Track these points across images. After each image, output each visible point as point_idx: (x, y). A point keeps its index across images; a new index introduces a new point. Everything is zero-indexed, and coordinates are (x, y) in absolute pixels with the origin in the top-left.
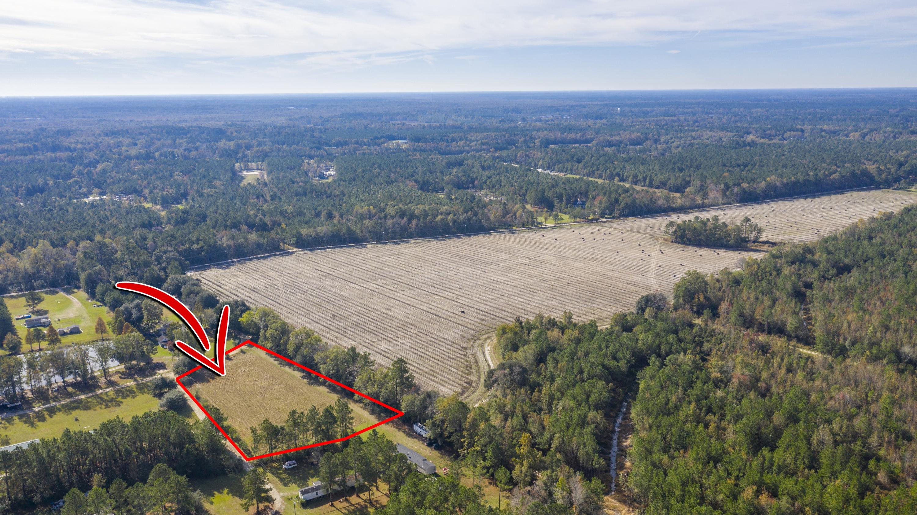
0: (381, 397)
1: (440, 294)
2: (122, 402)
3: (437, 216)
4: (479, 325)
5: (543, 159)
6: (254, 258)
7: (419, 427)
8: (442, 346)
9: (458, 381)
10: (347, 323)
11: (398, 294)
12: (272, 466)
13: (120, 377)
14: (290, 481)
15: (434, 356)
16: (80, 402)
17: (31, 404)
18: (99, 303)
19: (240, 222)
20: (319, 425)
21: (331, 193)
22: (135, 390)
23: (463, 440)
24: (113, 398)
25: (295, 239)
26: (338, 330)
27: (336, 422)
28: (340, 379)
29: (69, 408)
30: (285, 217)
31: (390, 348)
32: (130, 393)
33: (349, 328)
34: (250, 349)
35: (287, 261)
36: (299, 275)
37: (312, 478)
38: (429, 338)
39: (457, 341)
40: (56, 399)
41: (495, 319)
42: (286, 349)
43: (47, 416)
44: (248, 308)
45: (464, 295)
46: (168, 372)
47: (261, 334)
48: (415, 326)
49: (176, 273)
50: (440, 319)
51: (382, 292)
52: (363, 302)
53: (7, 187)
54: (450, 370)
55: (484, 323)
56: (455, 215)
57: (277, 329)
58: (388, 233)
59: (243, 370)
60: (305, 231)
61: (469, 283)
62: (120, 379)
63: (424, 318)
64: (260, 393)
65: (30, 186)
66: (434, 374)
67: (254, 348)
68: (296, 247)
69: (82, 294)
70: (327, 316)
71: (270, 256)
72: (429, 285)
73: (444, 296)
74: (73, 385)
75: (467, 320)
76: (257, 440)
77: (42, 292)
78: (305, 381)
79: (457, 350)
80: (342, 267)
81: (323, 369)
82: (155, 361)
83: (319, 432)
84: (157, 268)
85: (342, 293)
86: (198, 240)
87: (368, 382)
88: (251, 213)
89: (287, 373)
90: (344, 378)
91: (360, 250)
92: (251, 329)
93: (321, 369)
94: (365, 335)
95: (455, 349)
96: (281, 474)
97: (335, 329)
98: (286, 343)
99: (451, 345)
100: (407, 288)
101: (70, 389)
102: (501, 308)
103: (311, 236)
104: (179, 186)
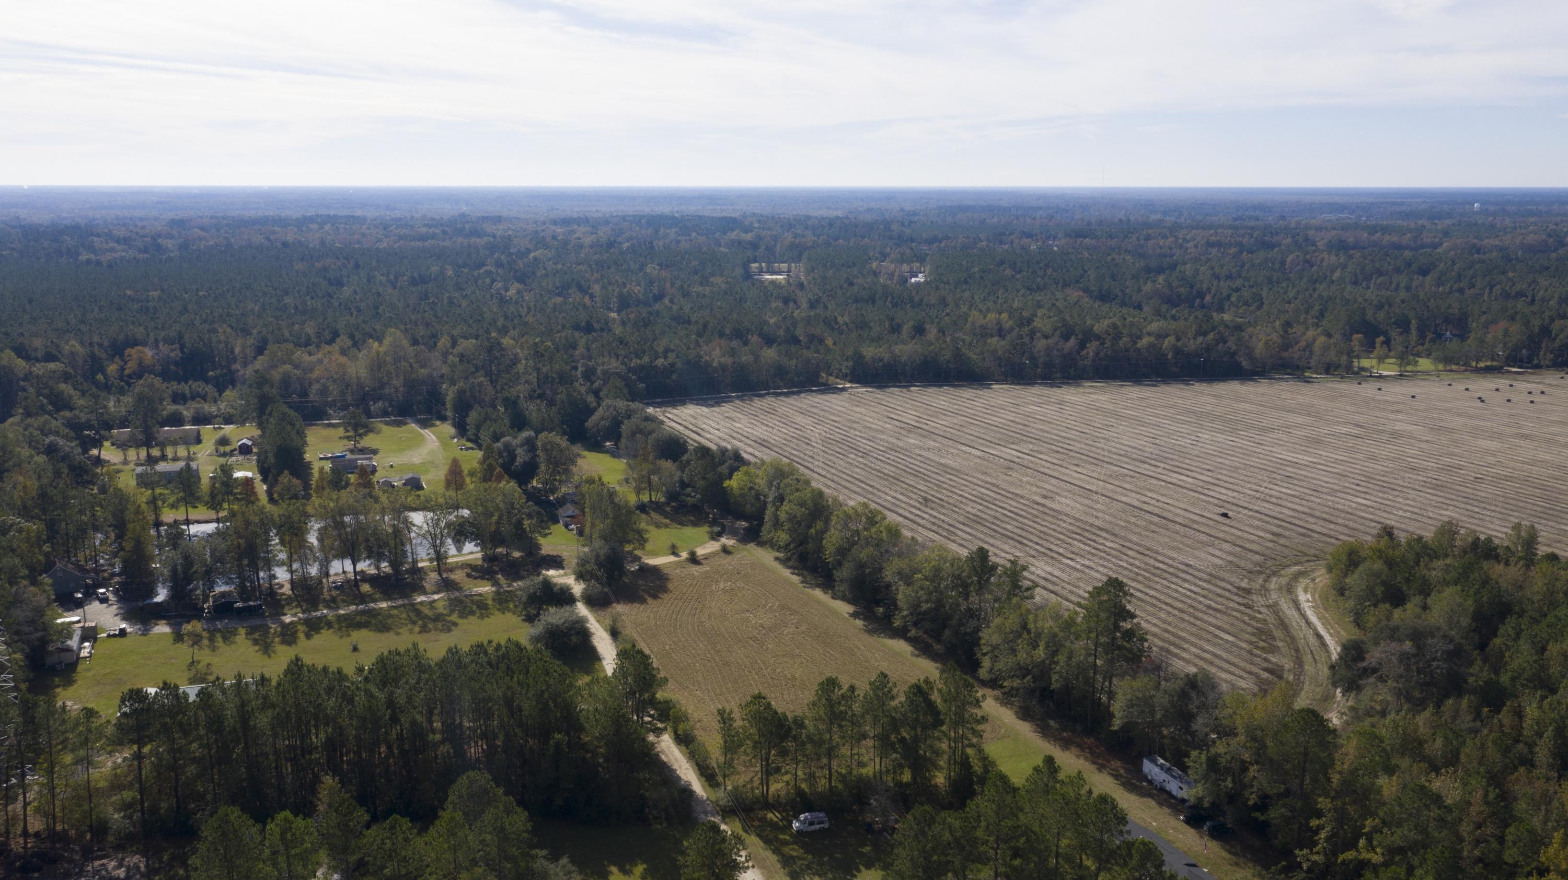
0: (1055, 677)
1: (1164, 477)
2: (455, 624)
3: (1140, 338)
4: (1270, 545)
5: (1344, 267)
6: (768, 394)
7: (1161, 767)
8: (1185, 580)
9: (1242, 664)
10: (955, 516)
11: (1067, 471)
12: (763, 820)
13: (469, 576)
14: (809, 867)
15: (1169, 601)
16: (373, 613)
17: (283, 607)
18: (470, 445)
19: (748, 330)
20: (895, 725)
21: (922, 300)
22: (490, 602)
23: (1314, 823)
24: (441, 615)
25: (850, 364)
26: (935, 528)
27: (938, 723)
28: (945, 627)
29: (350, 624)
30: (833, 329)
31: (1057, 573)
32: (479, 607)
33: (961, 526)
34: (741, 546)
35: (834, 402)
36: (855, 425)
37: (868, 867)
38: (1152, 562)
39: (1222, 574)
40: (332, 603)
41: (1309, 536)
42: (820, 549)
43: (301, 636)
44: (746, 463)
45: (1221, 483)
46: (566, 574)
47: (768, 516)
48: (1115, 535)
49: (616, 398)
50: (1171, 525)
51: (1031, 465)
52: (989, 480)
53: (383, 275)
54: (1217, 636)
55: (1282, 541)
56: (1178, 339)
57: (802, 504)
58: (1036, 366)
59: (722, 585)
60: (869, 352)
61: (1227, 462)
62: (466, 579)
63: (1133, 520)
64: (754, 639)
65: (416, 275)
66: (1177, 641)
67: (751, 546)
68: (851, 382)
69: (447, 429)
70: (911, 498)
71: (800, 392)
72: (1134, 459)
73: (1174, 481)
74: (373, 580)
75: (1239, 533)
76: (731, 746)
77: (381, 421)
78: (859, 623)
79: (1227, 594)
80: (943, 417)
81: (903, 594)
82: (544, 552)
83: (892, 745)
84: (583, 389)
85: (943, 461)
86: (667, 351)
87: (1020, 636)
88: (772, 321)
89: (819, 602)
90: (954, 622)
91: (978, 392)
92: (748, 506)
93: (900, 596)
94: (998, 543)
95: (1219, 591)
96: (786, 843)
97: (929, 525)
98: (821, 534)
99: (1208, 582)
100: (1085, 461)
101: (366, 588)
102: (1318, 514)
103: (881, 360)
104: (651, 282)
